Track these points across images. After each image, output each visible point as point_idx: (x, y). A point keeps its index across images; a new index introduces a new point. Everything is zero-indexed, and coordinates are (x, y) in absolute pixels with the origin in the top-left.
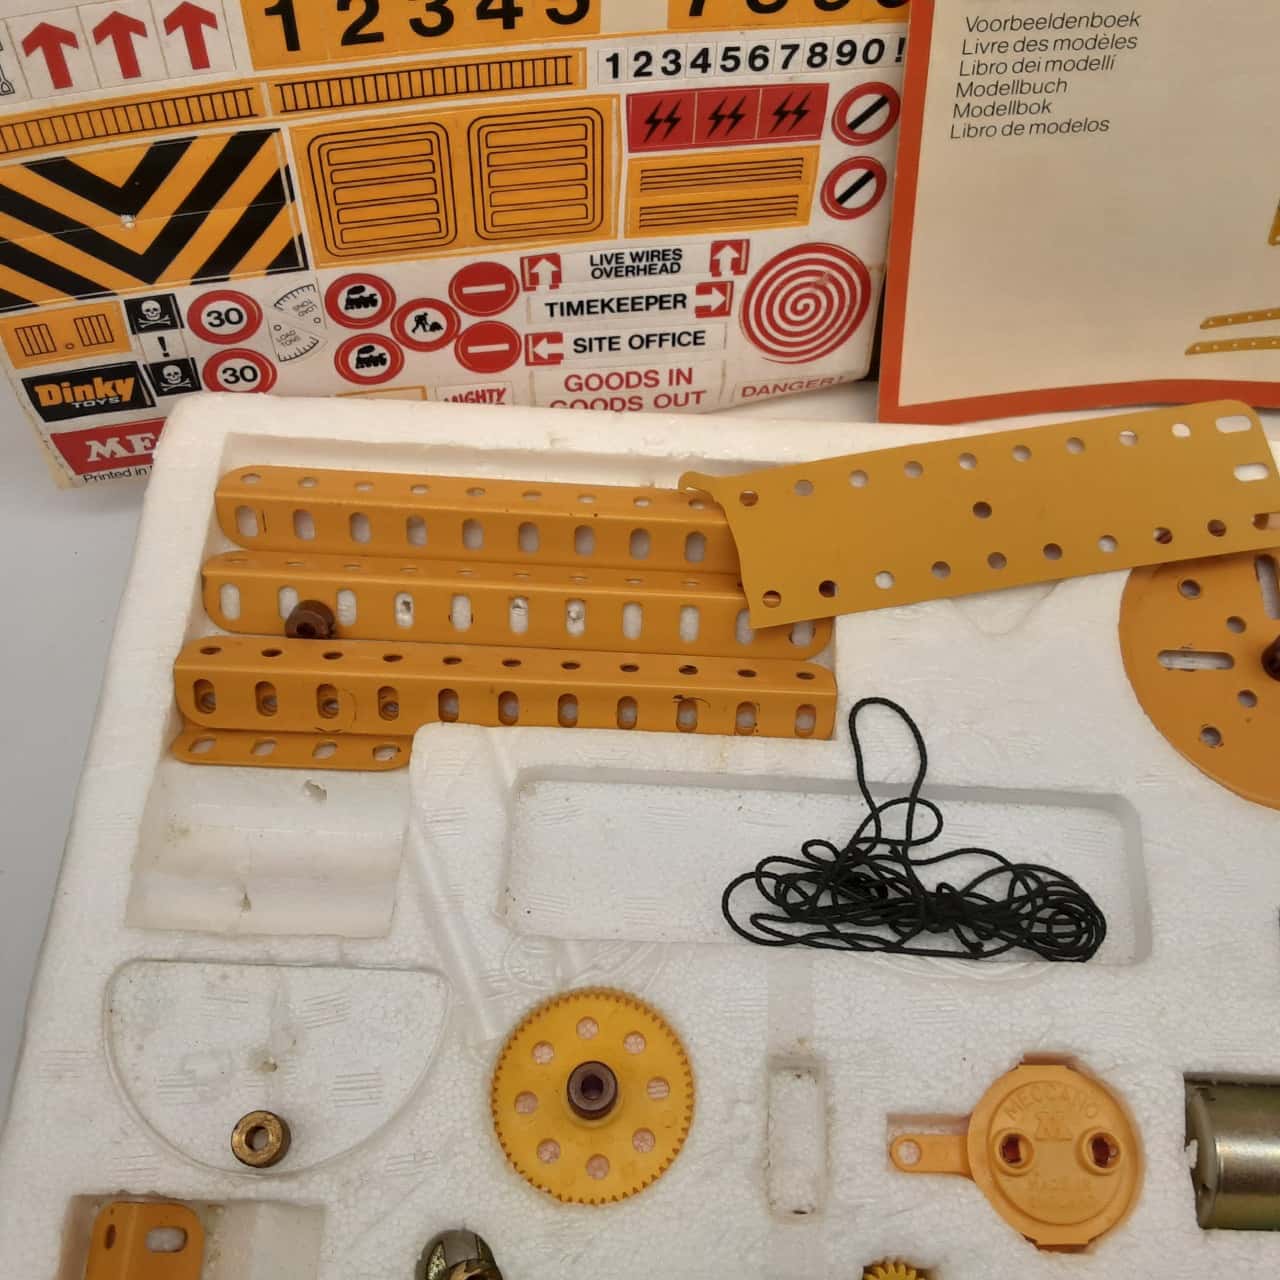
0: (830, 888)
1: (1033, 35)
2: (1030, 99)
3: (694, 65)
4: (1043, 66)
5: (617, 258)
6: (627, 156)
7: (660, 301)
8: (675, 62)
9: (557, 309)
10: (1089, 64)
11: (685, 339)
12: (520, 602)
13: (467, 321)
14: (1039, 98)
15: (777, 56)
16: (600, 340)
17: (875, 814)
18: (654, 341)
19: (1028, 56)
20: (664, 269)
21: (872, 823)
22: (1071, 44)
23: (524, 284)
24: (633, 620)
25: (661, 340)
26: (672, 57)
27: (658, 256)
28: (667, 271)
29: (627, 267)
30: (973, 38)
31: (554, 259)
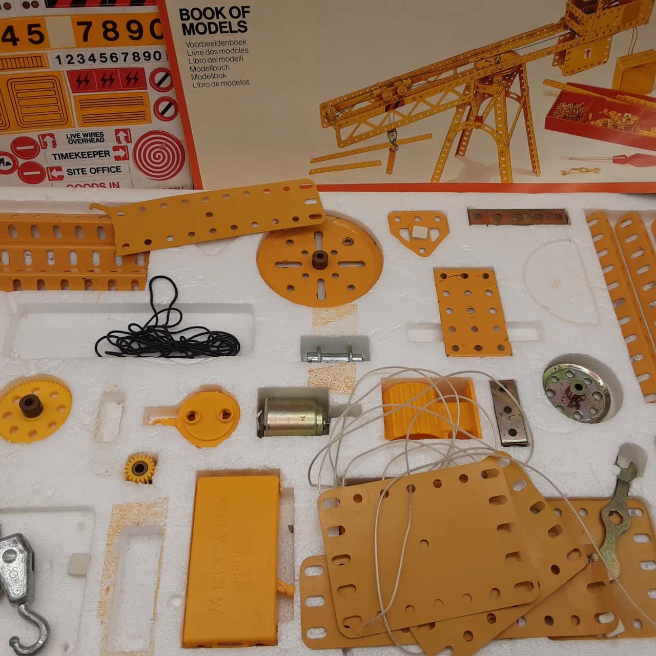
0: (137, 341)
1: (211, 48)
2: (217, 72)
3: (90, 60)
4: (218, 60)
5: (77, 136)
6: (72, 95)
7: (99, 153)
8: (82, 58)
9: (57, 156)
10: (234, 59)
11: (113, 170)
12: (28, 253)
13: (21, 162)
14: (221, 72)
15: (121, 57)
16: (78, 170)
17: (156, 315)
18: (100, 170)
19: (213, 56)
20: (97, 140)
21: (155, 318)
22: (226, 52)
23: (41, 146)
24: (74, 258)
25: (103, 170)
26: (80, 57)
27: (94, 135)
28: (99, 141)
29: (83, 139)
30: (190, 50)
31: (52, 136)
